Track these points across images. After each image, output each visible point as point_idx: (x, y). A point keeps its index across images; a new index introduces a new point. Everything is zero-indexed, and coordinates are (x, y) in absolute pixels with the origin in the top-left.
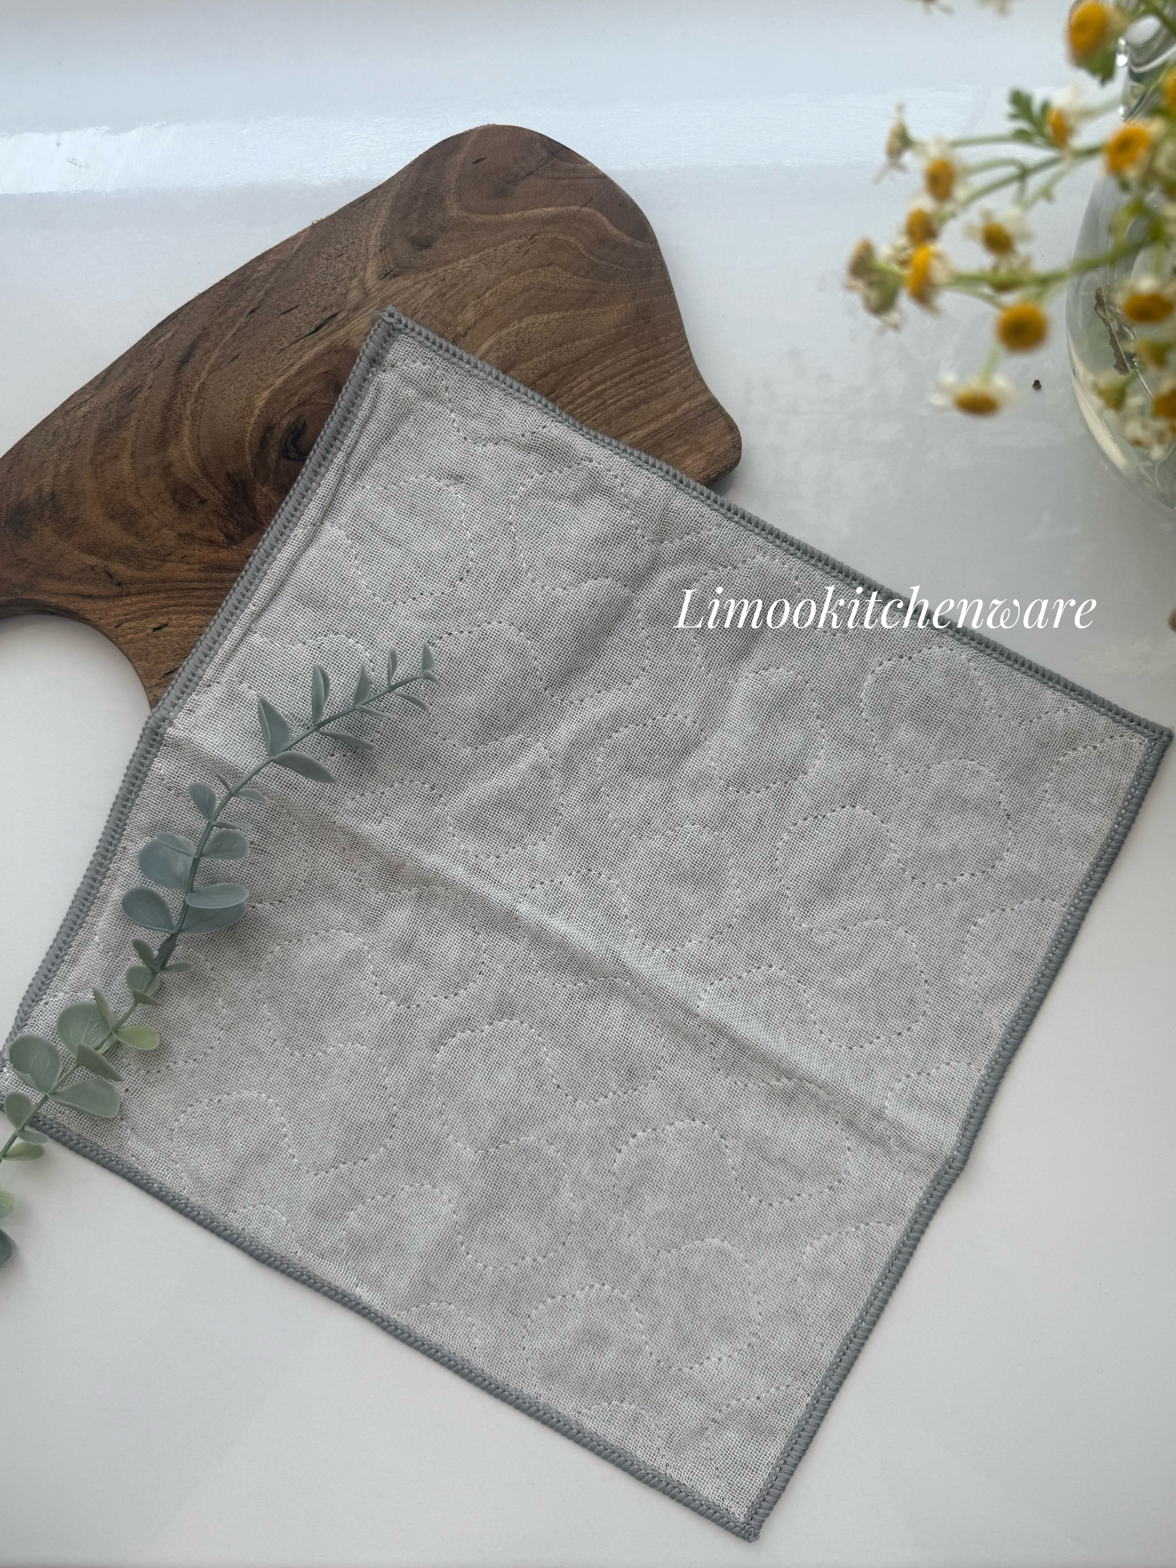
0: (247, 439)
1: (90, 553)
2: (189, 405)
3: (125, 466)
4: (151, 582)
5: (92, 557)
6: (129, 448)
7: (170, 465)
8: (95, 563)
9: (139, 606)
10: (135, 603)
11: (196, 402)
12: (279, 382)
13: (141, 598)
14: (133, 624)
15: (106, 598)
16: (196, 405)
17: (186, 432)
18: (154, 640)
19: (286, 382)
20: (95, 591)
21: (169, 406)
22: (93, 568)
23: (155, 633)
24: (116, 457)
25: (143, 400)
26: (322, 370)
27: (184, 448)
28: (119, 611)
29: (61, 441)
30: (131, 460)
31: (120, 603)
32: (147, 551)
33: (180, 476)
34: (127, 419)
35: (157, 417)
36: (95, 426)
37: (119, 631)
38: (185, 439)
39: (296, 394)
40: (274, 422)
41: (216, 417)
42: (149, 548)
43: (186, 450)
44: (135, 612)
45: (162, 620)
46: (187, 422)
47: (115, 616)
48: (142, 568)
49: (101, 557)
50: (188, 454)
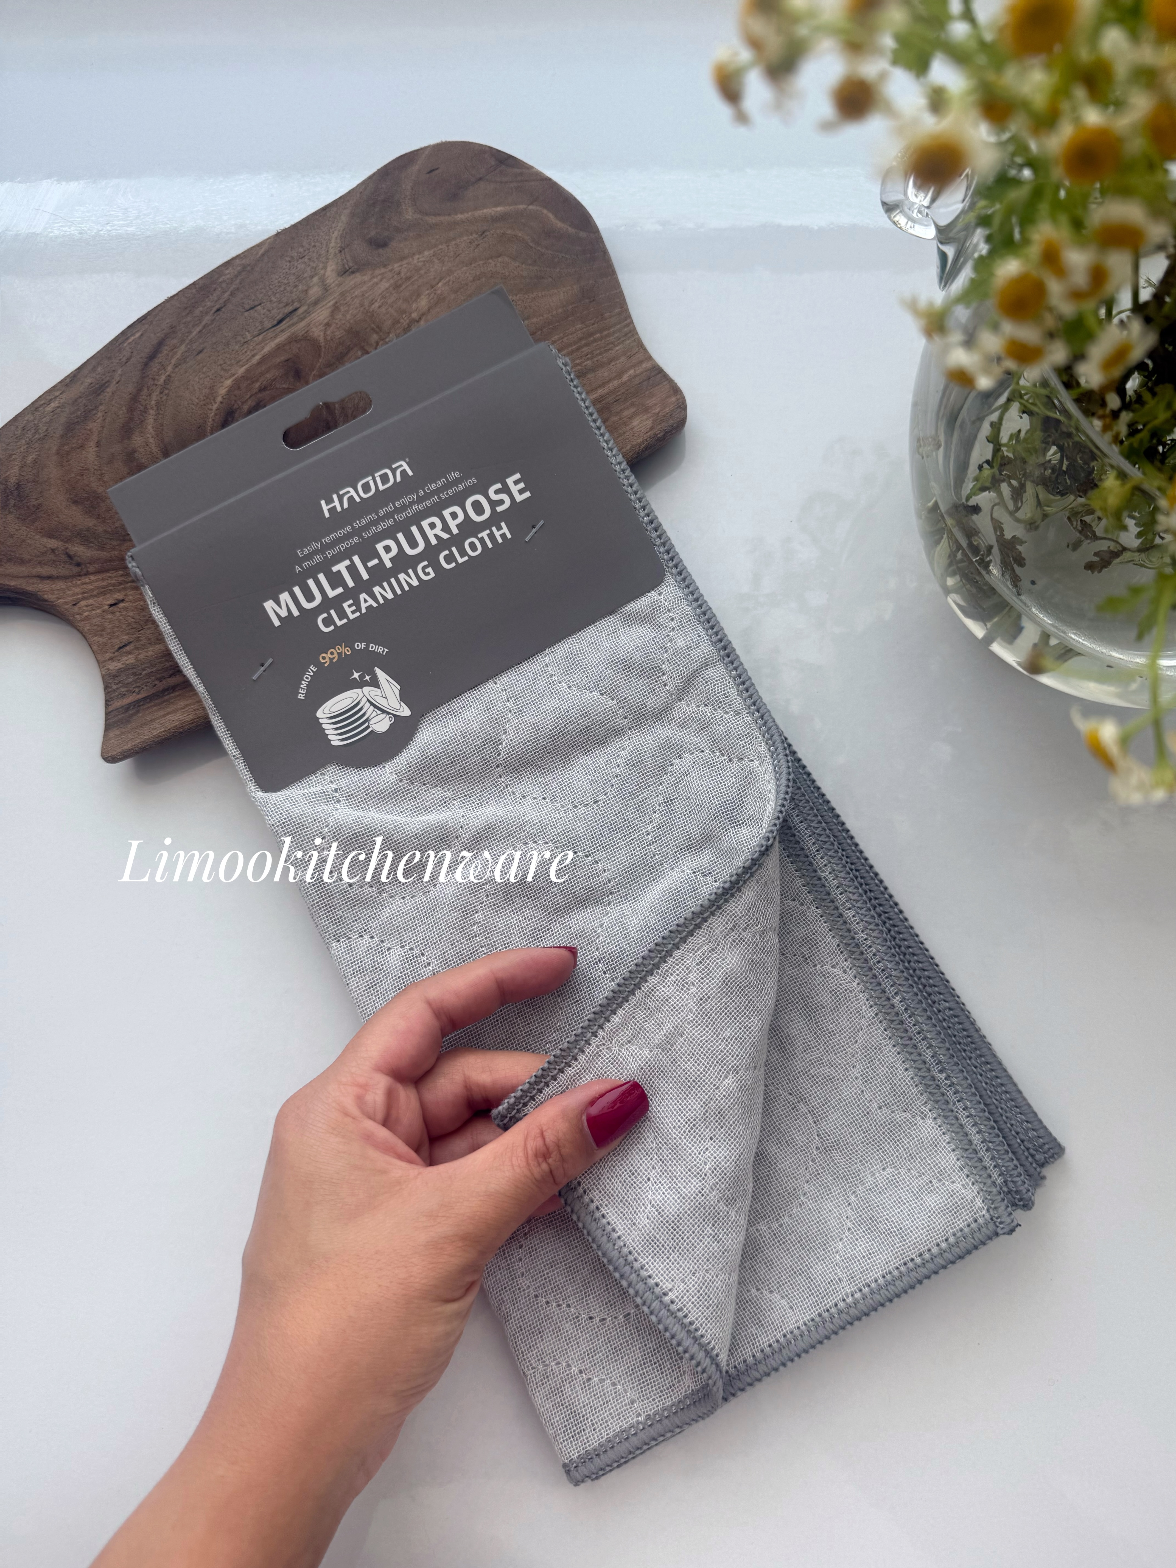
0: (209, 424)
1: (51, 536)
2: (154, 397)
3: (90, 454)
4: (110, 561)
5: (53, 540)
6: (95, 437)
7: (134, 451)
8: (56, 546)
9: (96, 584)
10: (93, 581)
11: (161, 393)
12: (241, 371)
13: (100, 576)
14: (90, 601)
15: (65, 578)
16: (161, 395)
17: (150, 420)
18: (110, 616)
19: (248, 371)
20: (54, 572)
21: (135, 398)
22: (53, 551)
23: (111, 609)
24: (82, 447)
25: (110, 394)
26: (283, 358)
27: (148, 435)
28: (77, 590)
29: (29, 434)
30: (96, 449)
31: (79, 582)
32: (106, 532)
33: (143, 460)
34: (94, 412)
35: (124, 408)
36: (63, 420)
37: (76, 609)
38: (150, 427)
39: (257, 381)
40: (236, 406)
41: (180, 405)
42: (110, 530)
43: (150, 437)
44: (93, 590)
45: (119, 596)
46: (152, 412)
47: (73, 595)
48: (102, 548)
49: (62, 541)
50: (151, 440)
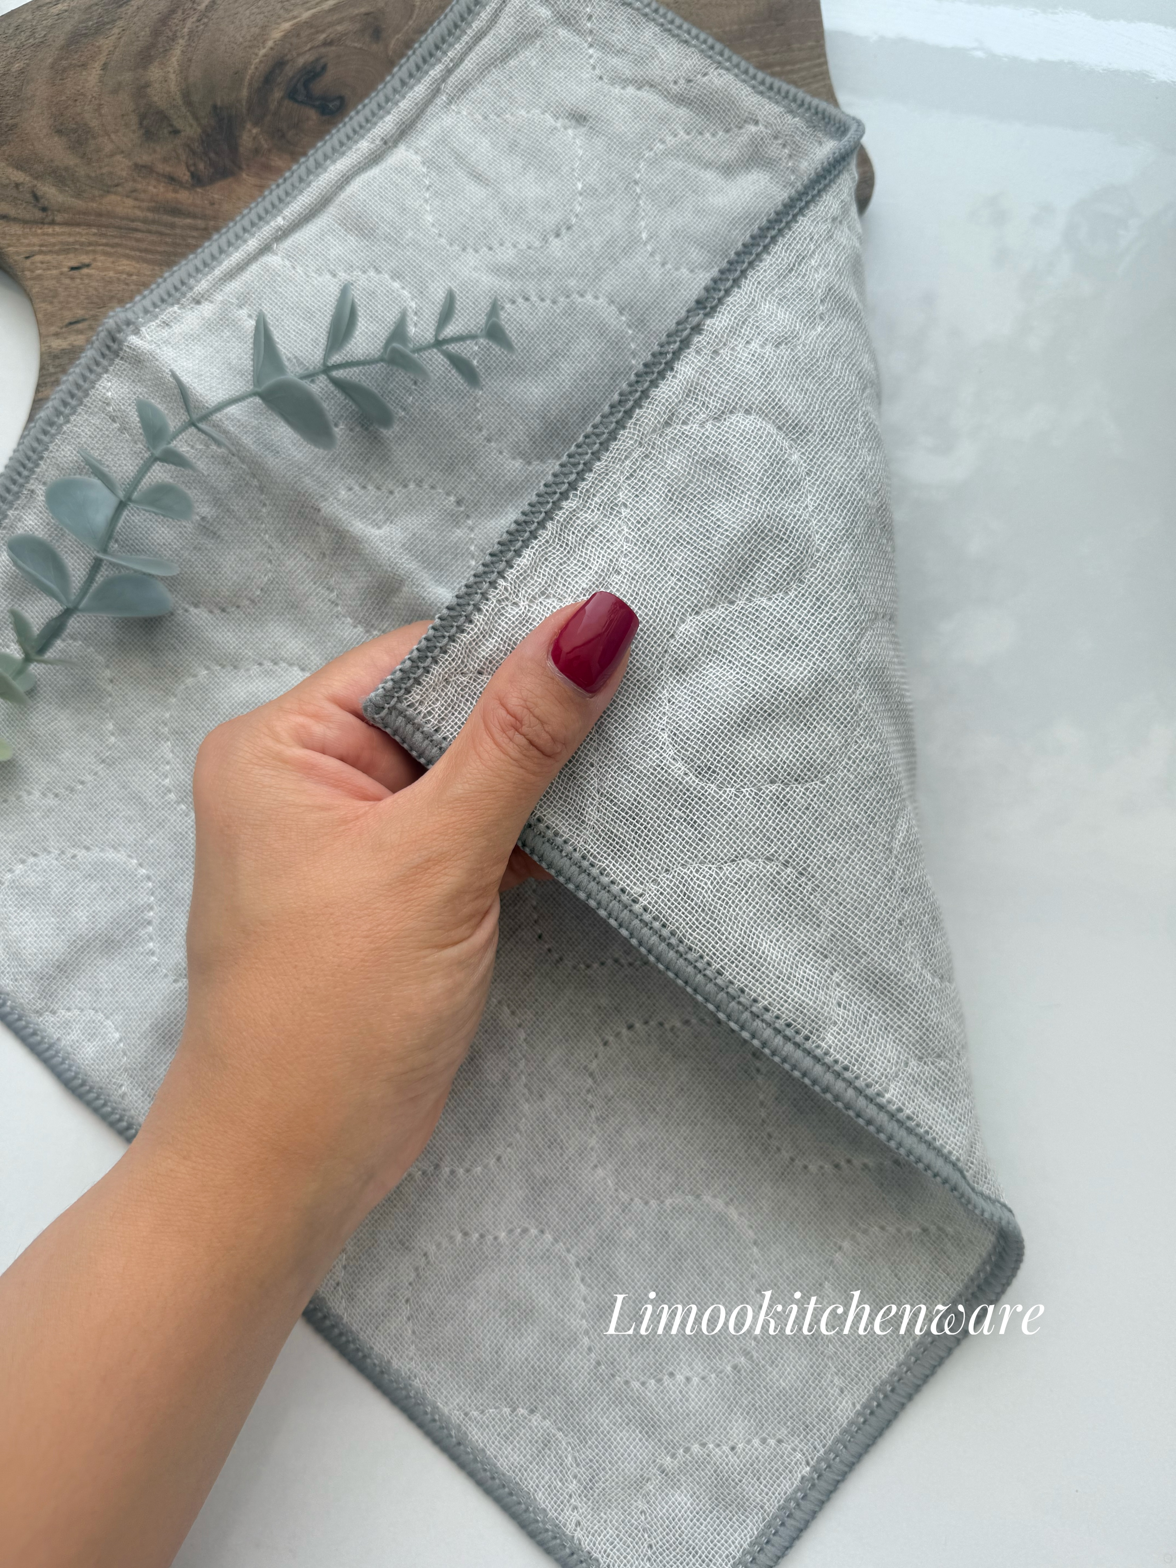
0: (250, 72)
1: (19, 167)
2: (189, 24)
3: (92, 77)
4: (84, 214)
5: (20, 173)
6: (103, 58)
7: (147, 85)
8: (22, 180)
9: (60, 238)
10: (58, 234)
11: (199, 21)
12: (306, 15)
13: (66, 229)
14: (48, 258)
15: (25, 222)
16: (198, 24)
17: (177, 51)
18: (67, 281)
19: (314, 16)
20: (12, 212)
21: (164, 20)
22: (17, 186)
23: (71, 273)
24: (84, 66)
25: (135, 7)
26: (363, 10)
27: (170, 69)
28: (35, 240)
29: (23, 37)
30: (101, 72)
31: (39, 231)
32: (88, 177)
33: (156, 99)
34: (109, 26)
35: (147, 29)
36: (68, 27)
37: (28, 263)
38: (174, 59)
39: (323, 31)
40: (289, 57)
41: (218, 41)
42: (93, 175)
43: (172, 71)
44: (54, 245)
45: (85, 259)
46: (181, 41)
47: (29, 245)
48: (78, 195)
49: (31, 175)
50: (172, 76)
